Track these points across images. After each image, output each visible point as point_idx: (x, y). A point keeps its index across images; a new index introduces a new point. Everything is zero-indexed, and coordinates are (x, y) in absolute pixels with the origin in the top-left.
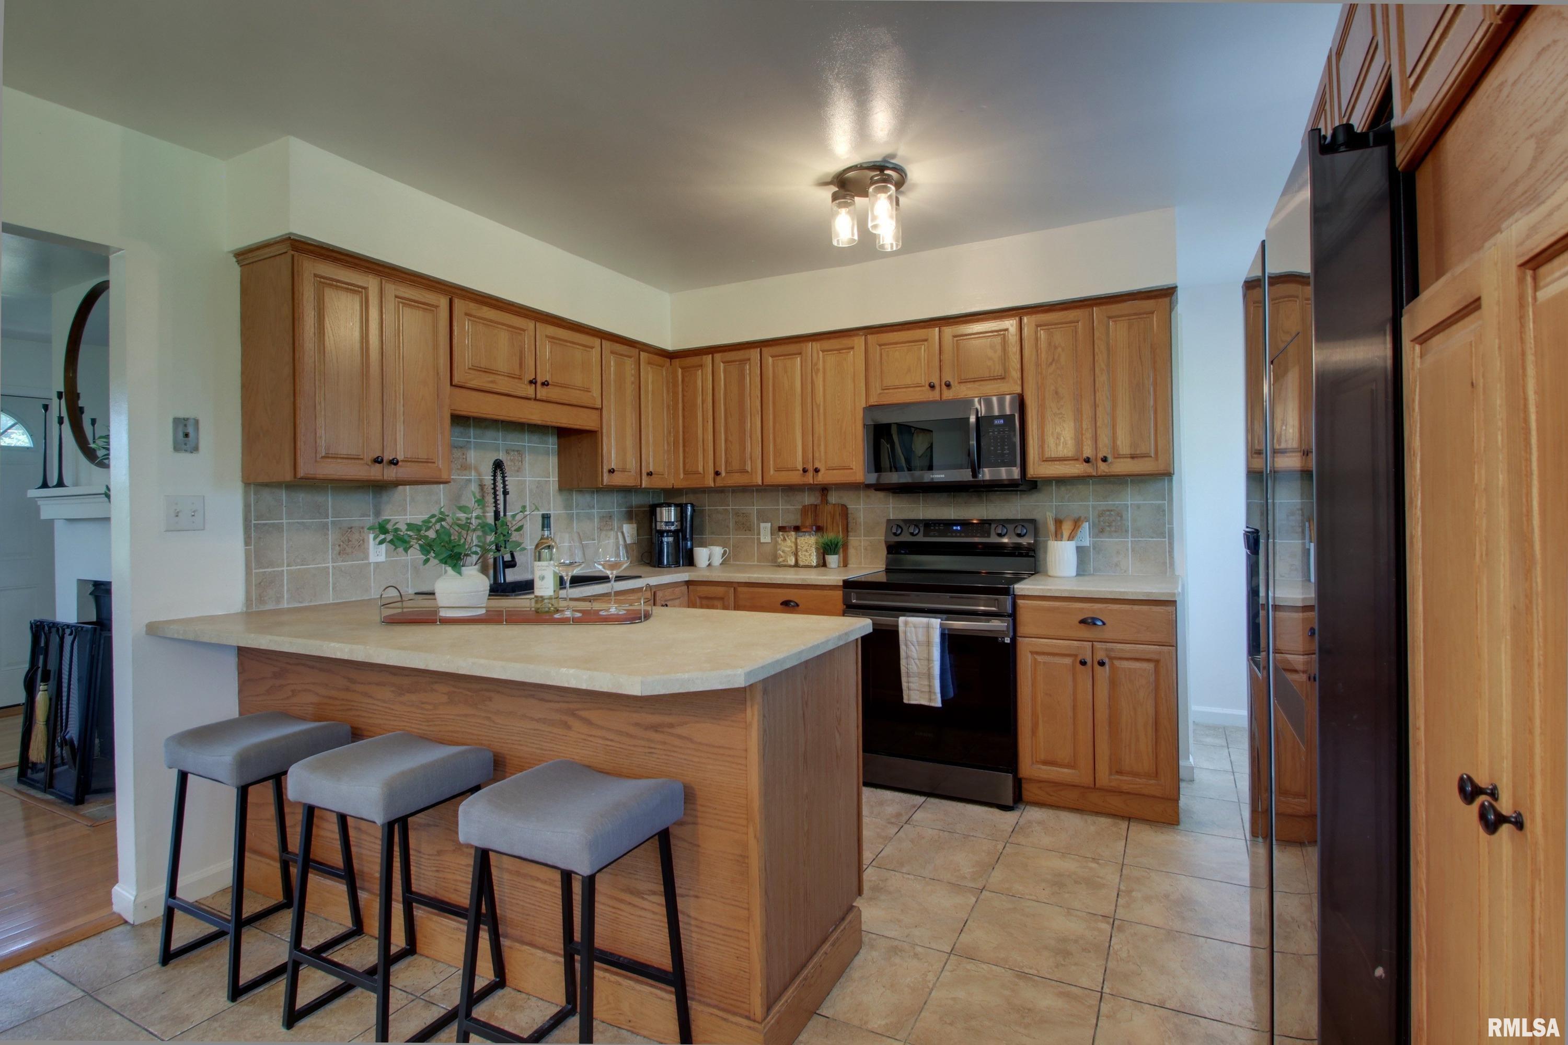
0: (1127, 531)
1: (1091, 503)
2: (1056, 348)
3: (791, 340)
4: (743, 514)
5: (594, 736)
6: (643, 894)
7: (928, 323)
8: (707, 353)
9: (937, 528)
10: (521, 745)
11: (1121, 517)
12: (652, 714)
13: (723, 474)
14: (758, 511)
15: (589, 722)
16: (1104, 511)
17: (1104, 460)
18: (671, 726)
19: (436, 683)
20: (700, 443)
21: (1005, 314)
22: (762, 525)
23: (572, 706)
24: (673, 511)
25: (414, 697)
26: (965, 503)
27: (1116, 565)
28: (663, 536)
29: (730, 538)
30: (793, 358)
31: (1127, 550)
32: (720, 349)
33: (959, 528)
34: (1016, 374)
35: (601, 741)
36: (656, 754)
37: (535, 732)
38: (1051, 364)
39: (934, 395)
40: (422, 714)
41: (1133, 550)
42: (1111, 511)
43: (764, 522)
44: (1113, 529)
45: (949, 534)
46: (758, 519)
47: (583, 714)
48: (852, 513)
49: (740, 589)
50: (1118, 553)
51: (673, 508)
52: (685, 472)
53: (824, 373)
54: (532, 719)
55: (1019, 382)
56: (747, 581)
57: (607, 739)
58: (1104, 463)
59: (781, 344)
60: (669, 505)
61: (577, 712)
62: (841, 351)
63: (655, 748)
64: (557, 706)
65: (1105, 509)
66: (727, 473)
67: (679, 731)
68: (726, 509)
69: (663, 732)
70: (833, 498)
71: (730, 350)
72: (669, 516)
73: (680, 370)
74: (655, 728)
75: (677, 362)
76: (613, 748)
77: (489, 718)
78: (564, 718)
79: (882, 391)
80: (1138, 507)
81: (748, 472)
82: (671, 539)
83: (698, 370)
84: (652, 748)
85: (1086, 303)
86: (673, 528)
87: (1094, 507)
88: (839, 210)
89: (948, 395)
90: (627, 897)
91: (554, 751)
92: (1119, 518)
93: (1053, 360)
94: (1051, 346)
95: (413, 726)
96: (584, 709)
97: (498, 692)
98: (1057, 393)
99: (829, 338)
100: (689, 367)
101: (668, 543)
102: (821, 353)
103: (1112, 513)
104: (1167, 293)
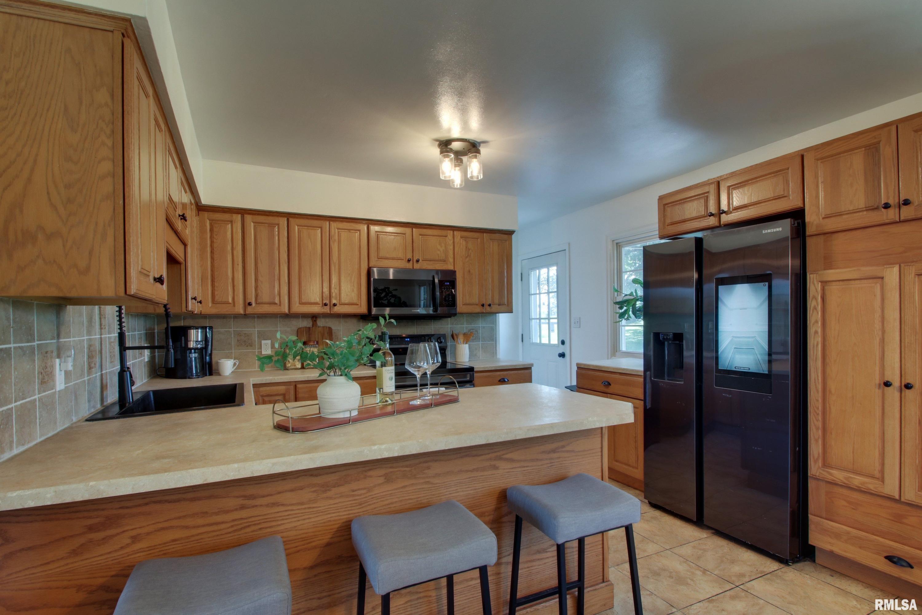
0: (479, 339)
1: (465, 326)
2: (469, 250)
3: (313, 217)
4: (245, 334)
5: (516, 468)
6: (547, 549)
7: (405, 225)
8: (238, 213)
9: (396, 340)
10: (458, 492)
11: (477, 332)
12: (552, 443)
13: (254, 305)
14: (259, 332)
15: (512, 460)
16: (470, 329)
17: (490, 305)
18: (563, 447)
19: (370, 470)
20: (230, 280)
21: (445, 228)
22: (263, 342)
23: (498, 454)
24: (200, 332)
25: (344, 489)
26: (405, 326)
27: (475, 355)
28: (191, 353)
29: (232, 353)
30: (316, 229)
31: (480, 347)
32: (250, 212)
33: (408, 339)
34: (451, 260)
35: (520, 469)
36: (554, 465)
37: (470, 479)
38: (467, 257)
39: (409, 266)
40: (355, 500)
41: (482, 348)
42: (473, 329)
43: (265, 340)
44: (474, 338)
45: (404, 343)
46: (258, 337)
47: (508, 456)
48: (335, 333)
49: (299, 386)
50: (476, 349)
51: (200, 330)
52: (213, 301)
53: (339, 242)
54: (467, 471)
55: (452, 264)
56: (307, 379)
57: (524, 467)
58: (489, 307)
59: (303, 218)
60: (197, 328)
61: (502, 457)
62: (350, 231)
63: (554, 462)
64: (488, 456)
65: (471, 328)
66: (256, 303)
67: (568, 448)
68: (228, 331)
69: (558, 452)
70: (321, 323)
71: (258, 214)
72: (197, 337)
73: (208, 222)
74: (554, 451)
75: (206, 214)
76: (527, 471)
77: (428, 483)
78: (493, 463)
79: (378, 260)
80: (484, 327)
81: (276, 304)
82: (196, 355)
83: (229, 224)
84: (552, 463)
85: (481, 230)
86: (199, 346)
87: (466, 328)
88: (444, 159)
89: (417, 266)
90: (538, 556)
91: (485, 487)
92: (476, 333)
93: (468, 256)
94: (467, 249)
95: (341, 514)
96: (507, 454)
97: (436, 461)
98: (469, 271)
99: (342, 221)
100: (218, 221)
101: (195, 358)
102: (336, 229)
103: (474, 330)
104: (510, 233)
